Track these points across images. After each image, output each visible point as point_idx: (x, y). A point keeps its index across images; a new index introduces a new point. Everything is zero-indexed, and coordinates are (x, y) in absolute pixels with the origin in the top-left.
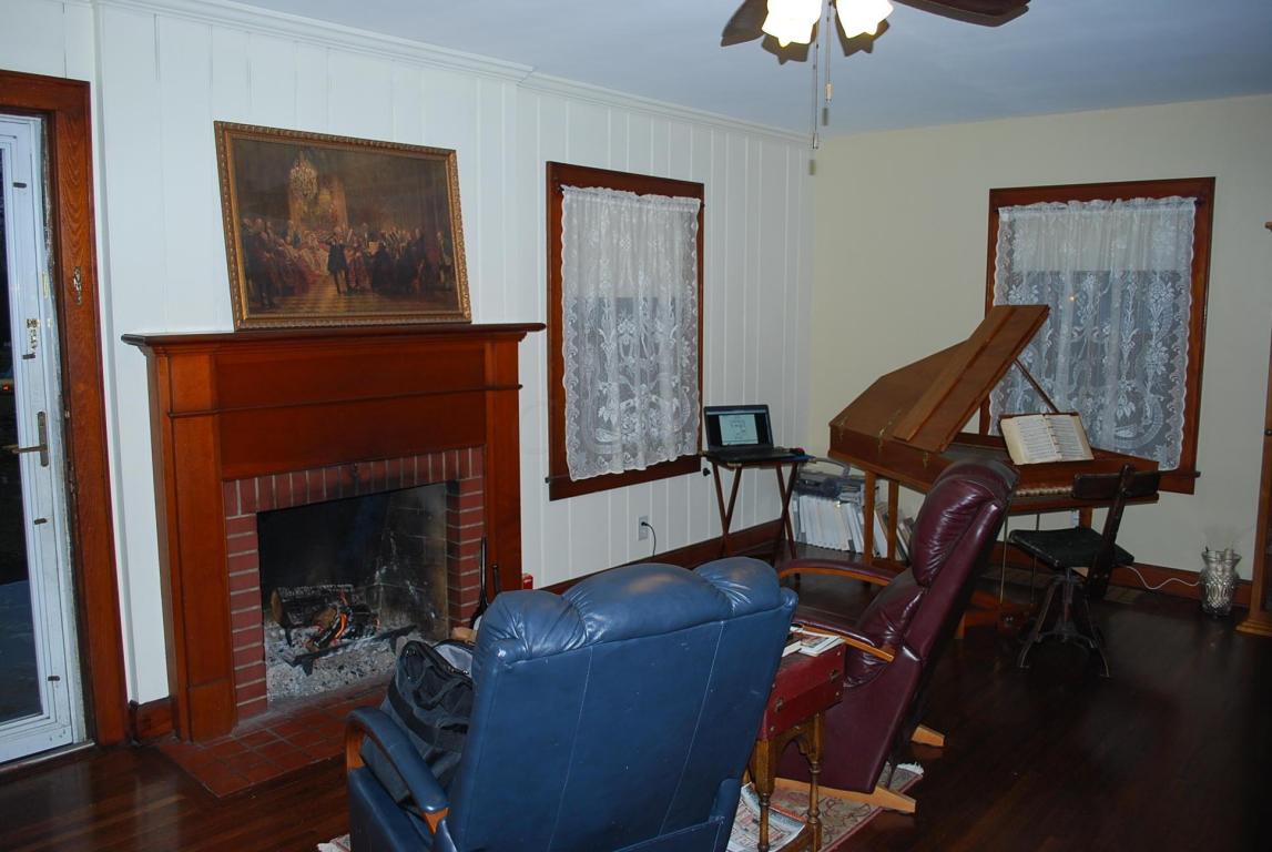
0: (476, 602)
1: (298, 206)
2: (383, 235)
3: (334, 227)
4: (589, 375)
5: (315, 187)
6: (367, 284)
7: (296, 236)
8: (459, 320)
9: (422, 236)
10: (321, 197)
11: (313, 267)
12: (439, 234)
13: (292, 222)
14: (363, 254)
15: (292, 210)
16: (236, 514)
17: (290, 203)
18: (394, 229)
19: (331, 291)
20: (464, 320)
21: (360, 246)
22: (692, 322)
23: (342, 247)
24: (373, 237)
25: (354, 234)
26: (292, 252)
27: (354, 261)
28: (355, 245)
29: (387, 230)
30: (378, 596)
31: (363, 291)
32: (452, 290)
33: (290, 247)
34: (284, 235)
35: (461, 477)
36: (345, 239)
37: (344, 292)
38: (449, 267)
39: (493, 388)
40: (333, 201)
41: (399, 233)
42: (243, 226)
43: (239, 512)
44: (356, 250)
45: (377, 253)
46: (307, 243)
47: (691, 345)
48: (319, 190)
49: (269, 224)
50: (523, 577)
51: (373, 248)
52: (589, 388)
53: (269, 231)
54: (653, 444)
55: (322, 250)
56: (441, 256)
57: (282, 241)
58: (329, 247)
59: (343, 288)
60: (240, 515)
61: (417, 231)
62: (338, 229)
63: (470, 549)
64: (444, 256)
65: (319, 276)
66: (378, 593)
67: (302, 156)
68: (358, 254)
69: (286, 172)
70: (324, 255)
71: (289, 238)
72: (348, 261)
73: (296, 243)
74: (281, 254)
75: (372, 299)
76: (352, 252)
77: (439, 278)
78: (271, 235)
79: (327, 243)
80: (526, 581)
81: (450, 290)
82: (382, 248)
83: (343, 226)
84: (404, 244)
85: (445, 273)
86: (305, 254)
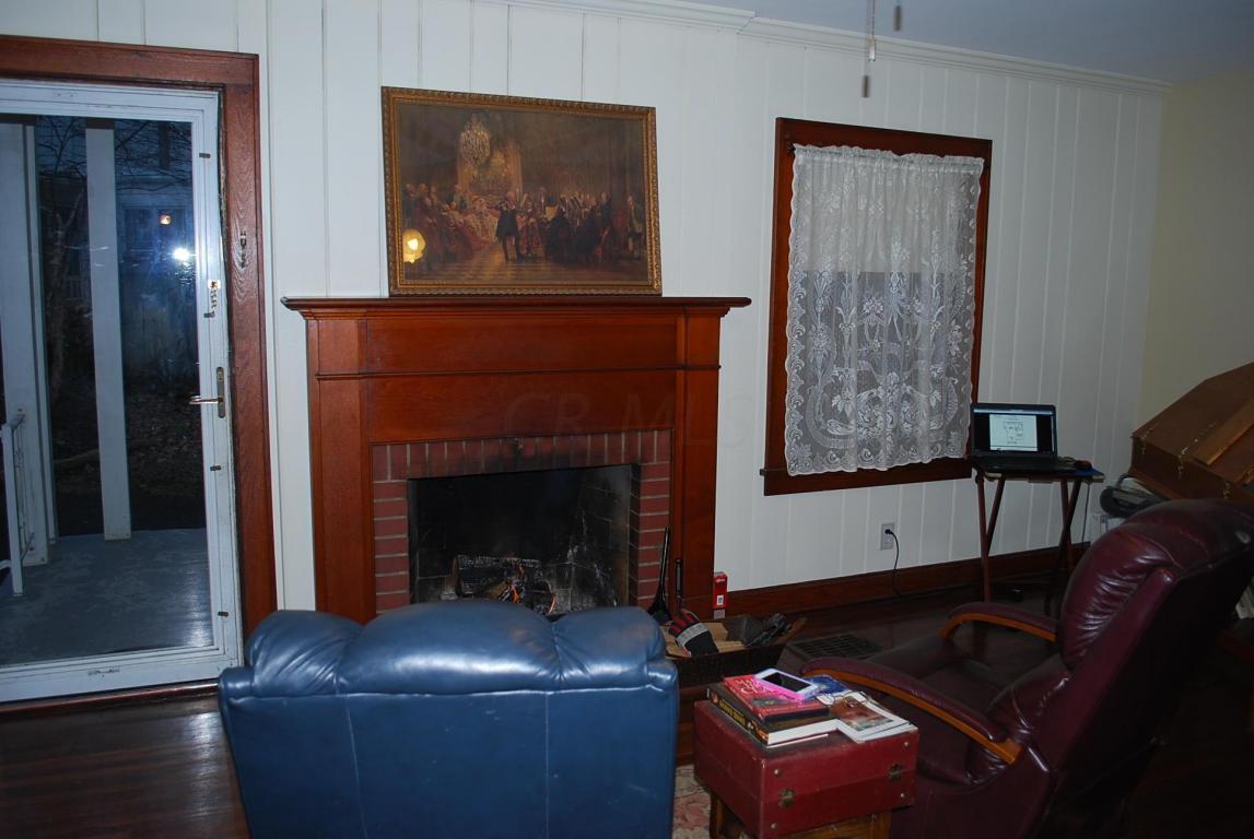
0: (653, 596)
1: (467, 172)
2: (563, 201)
4: (820, 359)
5: (487, 150)
6: (540, 251)
7: (462, 201)
8: (647, 292)
9: (610, 200)
10: (493, 161)
11: (479, 234)
12: (630, 199)
13: (458, 187)
14: (538, 220)
15: (459, 176)
16: (386, 479)
17: (459, 168)
18: (577, 194)
19: (498, 258)
20: (653, 292)
21: (534, 210)
22: (966, 303)
23: (514, 212)
24: (550, 202)
25: (528, 198)
26: (458, 218)
27: (527, 228)
28: (530, 210)
29: (567, 194)
30: (570, 576)
31: (535, 258)
32: (642, 260)
33: (456, 213)
34: (449, 201)
35: (643, 460)
36: (517, 203)
37: (513, 260)
38: (640, 234)
39: (684, 368)
40: (507, 166)
41: (581, 197)
42: (406, 193)
43: (389, 477)
44: (530, 215)
45: (554, 219)
46: (474, 208)
47: (963, 329)
48: (492, 154)
49: (433, 189)
50: (715, 576)
51: (550, 213)
52: (819, 373)
53: (433, 196)
54: (904, 441)
55: (490, 216)
56: (631, 224)
58: (499, 212)
59: (513, 255)
60: (389, 480)
61: (604, 196)
62: (511, 194)
63: (650, 539)
64: (635, 222)
65: (485, 242)
66: (570, 572)
67: (474, 119)
68: (532, 220)
69: (456, 136)
70: (493, 221)
71: (454, 204)
72: (520, 228)
73: (462, 209)
75: (545, 268)
76: (525, 218)
77: (627, 244)
78: (436, 201)
79: (496, 208)
80: (718, 581)
81: (639, 258)
82: (560, 213)
83: (516, 191)
84: (587, 210)
85: (634, 241)
86: (472, 219)
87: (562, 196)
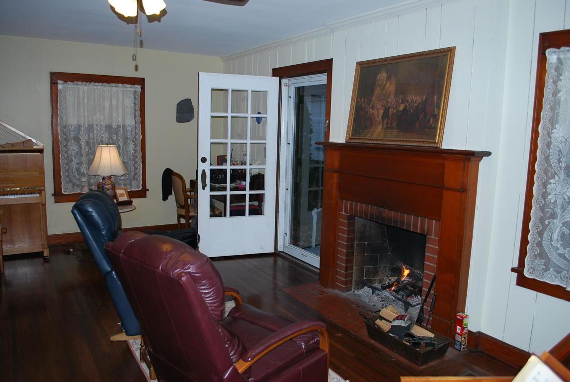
1: (377, 91)
2: (407, 101)
3: (388, 99)
5: (385, 82)
6: (394, 125)
7: (373, 105)
10: (386, 86)
11: (376, 117)
12: (435, 97)
14: (397, 110)
15: (374, 94)
16: (342, 212)
17: (375, 91)
18: (414, 97)
19: (380, 127)
20: (437, 146)
21: (396, 106)
23: (389, 107)
24: (402, 103)
25: (395, 101)
26: (371, 111)
28: (394, 106)
29: (409, 99)
31: (392, 128)
33: (370, 109)
34: (369, 104)
35: (428, 234)
36: (391, 104)
37: (385, 129)
40: (391, 87)
41: (415, 99)
42: (357, 102)
43: (344, 212)
44: (394, 109)
45: (403, 110)
49: (365, 100)
51: (402, 107)
53: (365, 103)
55: (381, 110)
56: (434, 111)
57: (368, 107)
58: (384, 108)
59: (385, 127)
61: (424, 97)
62: (390, 100)
64: (435, 109)
65: (378, 121)
67: (383, 69)
68: (395, 111)
69: (376, 77)
70: (381, 112)
71: (371, 105)
72: (390, 114)
73: (373, 107)
74: (366, 112)
75: (395, 132)
76: (392, 110)
77: (430, 120)
79: (384, 106)
82: (406, 106)
83: (392, 99)
84: (416, 104)
85: (433, 119)
86: (375, 112)
87: (408, 98)
